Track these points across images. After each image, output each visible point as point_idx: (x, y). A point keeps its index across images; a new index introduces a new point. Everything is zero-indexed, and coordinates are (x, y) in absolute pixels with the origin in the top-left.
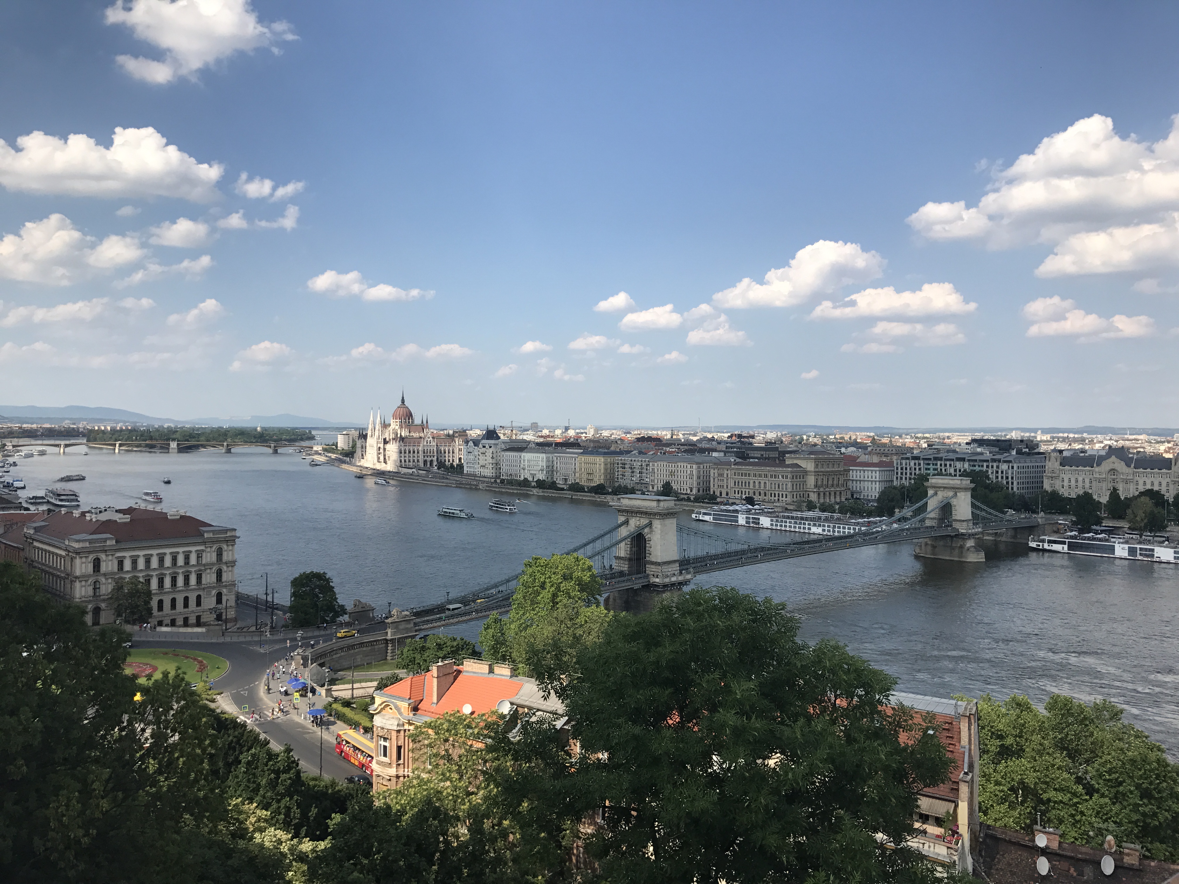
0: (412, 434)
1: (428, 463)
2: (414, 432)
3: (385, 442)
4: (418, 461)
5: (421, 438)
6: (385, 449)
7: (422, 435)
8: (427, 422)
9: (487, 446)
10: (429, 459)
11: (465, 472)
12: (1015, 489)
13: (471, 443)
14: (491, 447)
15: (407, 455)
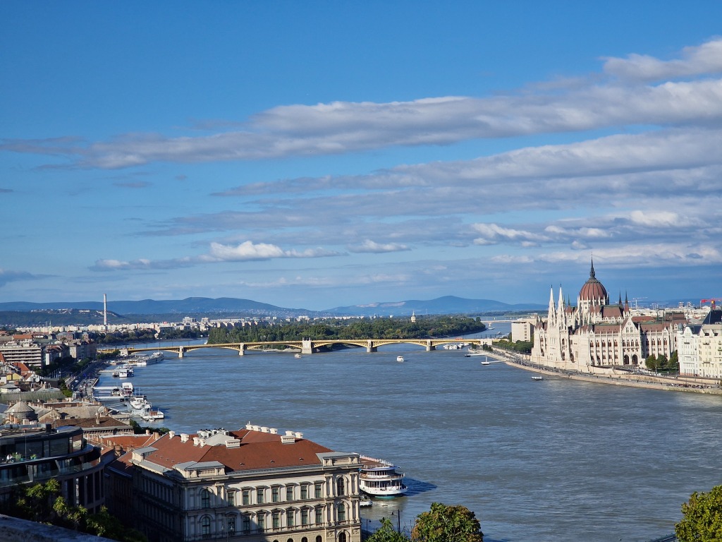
0: (607, 319)
1: (630, 360)
2: (610, 317)
3: (572, 331)
4: (616, 357)
5: (618, 324)
6: (570, 342)
7: (620, 320)
9: (711, 333)
10: (630, 354)
11: (682, 371)
13: (688, 330)
14: (716, 335)
15: (600, 349)
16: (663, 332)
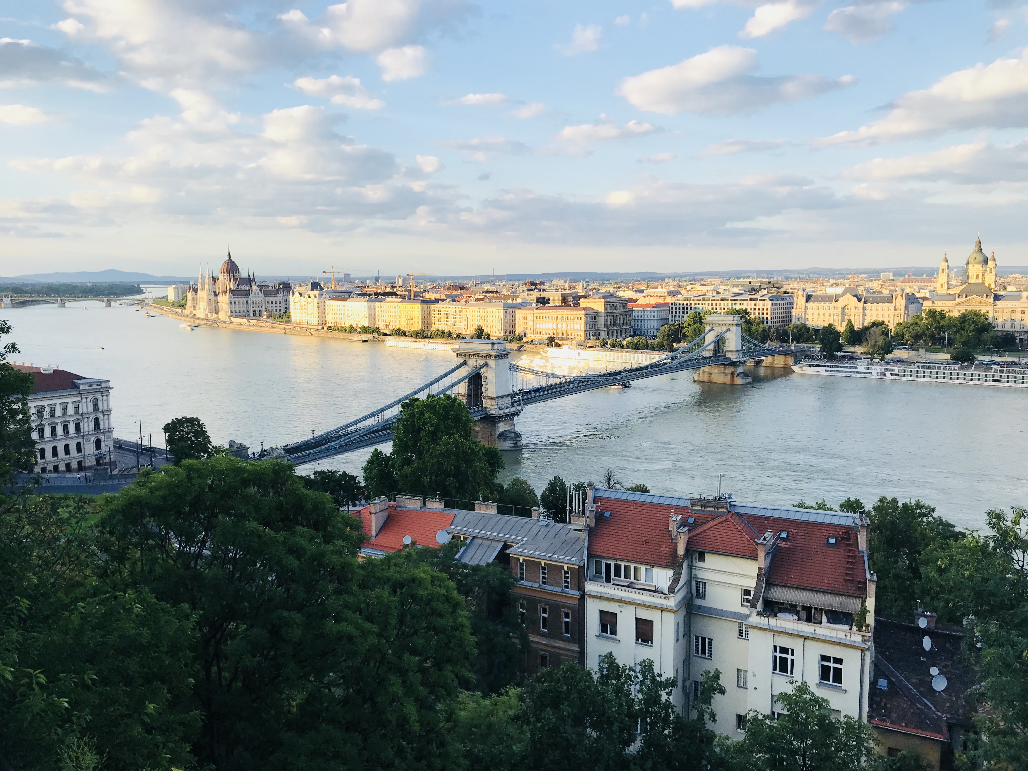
0: (240, 287)
2: (242, 285)
3: (216, 295)
4: (248, 311)
5: (249, 290)
6: (215, 301)
7: (249, 287)
8: (253, 276)
9: (312, 297)
10: (257, 309)
11: (293, 320)
12: (769, 323)
13: (297, 294)
14: (316, 297)
15: (237, 306)
16: (278, 295)
